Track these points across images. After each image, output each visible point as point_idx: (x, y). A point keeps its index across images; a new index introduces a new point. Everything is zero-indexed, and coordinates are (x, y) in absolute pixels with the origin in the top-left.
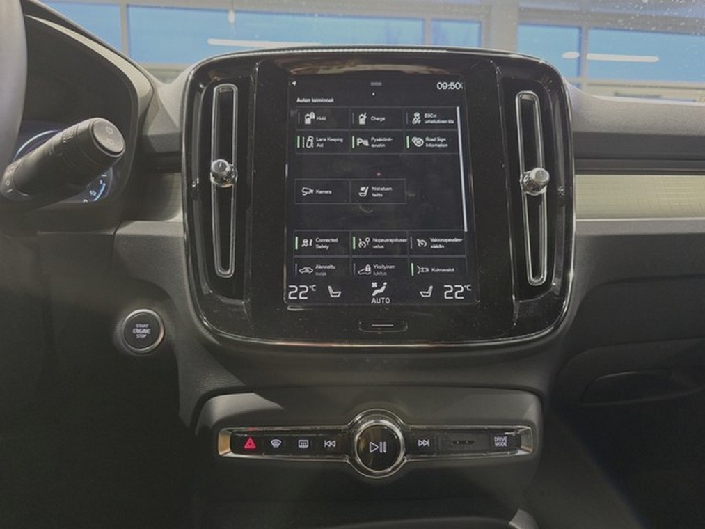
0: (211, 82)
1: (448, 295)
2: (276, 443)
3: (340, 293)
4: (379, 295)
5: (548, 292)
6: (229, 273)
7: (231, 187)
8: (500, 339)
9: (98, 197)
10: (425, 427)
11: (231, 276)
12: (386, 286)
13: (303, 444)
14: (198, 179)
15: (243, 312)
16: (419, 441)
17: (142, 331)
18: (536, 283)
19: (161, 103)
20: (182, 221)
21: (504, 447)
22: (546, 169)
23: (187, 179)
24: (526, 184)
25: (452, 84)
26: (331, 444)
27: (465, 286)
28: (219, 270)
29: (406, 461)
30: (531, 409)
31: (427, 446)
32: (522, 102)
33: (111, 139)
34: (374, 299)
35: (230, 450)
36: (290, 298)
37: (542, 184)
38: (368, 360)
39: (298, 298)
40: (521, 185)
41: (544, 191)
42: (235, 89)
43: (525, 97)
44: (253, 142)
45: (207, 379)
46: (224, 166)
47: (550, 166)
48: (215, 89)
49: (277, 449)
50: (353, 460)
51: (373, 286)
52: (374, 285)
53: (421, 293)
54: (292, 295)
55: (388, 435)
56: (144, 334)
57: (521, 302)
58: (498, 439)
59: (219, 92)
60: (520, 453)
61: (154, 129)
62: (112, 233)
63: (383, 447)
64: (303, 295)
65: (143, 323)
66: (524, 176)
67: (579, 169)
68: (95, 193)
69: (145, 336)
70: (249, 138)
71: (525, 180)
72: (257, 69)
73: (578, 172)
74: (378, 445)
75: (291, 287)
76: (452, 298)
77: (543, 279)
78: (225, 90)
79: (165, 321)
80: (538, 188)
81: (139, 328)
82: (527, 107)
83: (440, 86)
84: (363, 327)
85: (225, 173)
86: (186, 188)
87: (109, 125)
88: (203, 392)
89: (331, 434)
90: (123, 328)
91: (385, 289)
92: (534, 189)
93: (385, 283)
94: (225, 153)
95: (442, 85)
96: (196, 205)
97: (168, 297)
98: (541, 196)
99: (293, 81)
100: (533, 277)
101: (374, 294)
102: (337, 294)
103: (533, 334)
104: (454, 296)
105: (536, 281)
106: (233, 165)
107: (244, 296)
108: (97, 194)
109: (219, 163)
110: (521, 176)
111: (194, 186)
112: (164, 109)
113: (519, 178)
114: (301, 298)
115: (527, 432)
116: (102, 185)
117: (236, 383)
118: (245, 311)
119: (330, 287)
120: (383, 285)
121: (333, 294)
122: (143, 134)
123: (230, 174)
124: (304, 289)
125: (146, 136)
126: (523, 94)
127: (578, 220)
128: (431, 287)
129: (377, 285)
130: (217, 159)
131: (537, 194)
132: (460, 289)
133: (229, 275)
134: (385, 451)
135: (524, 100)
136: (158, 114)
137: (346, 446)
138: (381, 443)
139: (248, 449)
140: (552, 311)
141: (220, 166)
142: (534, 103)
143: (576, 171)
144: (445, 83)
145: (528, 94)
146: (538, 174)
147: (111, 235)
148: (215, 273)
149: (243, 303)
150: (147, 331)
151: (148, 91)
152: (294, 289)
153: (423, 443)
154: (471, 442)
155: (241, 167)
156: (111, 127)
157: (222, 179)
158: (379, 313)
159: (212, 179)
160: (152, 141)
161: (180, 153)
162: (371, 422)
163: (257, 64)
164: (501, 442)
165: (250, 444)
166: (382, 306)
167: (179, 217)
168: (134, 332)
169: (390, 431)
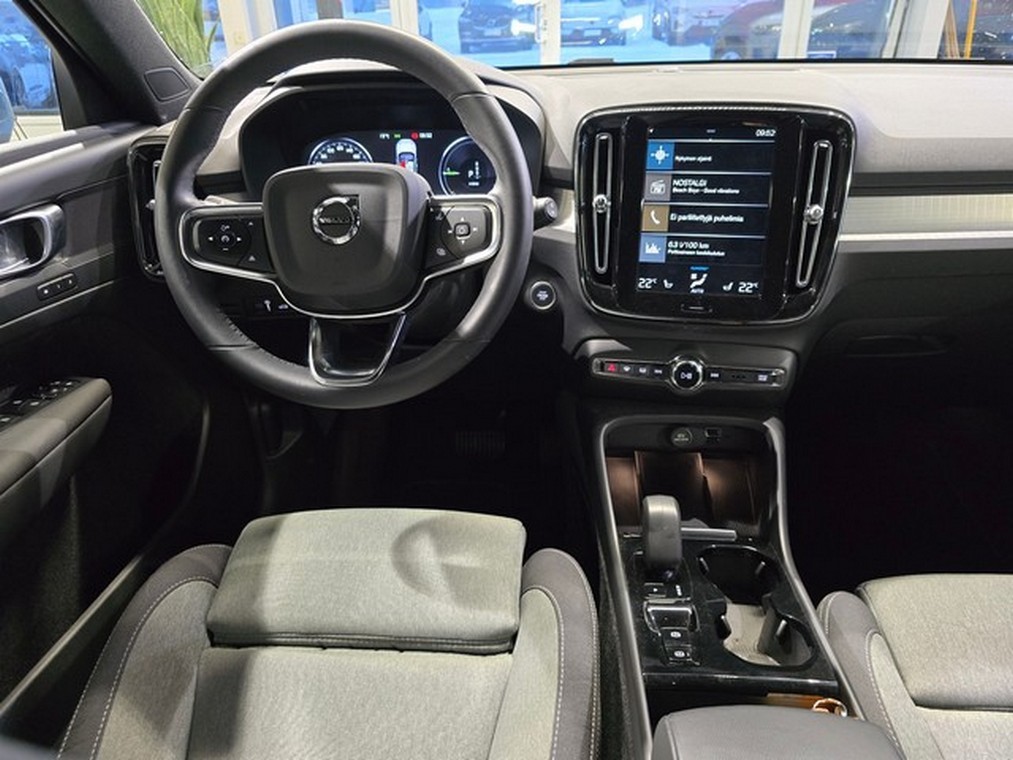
1: (742, 289)
2: (627, 369)
3: (671, 284)
4: (697, 287)
5: (807, 292)
6: (603, 270)
7: (606, 212)
10: (717, 366)
11: (605, 271)
13: (643, 371)
14: (585, 202)
16: (712, 374)
17: (543, 296)
18: (801, 286)
21: (765, 381)
25: (768, 131)
26: (659, 371)
27: (754, 284)
28: (597, 268)
29: (702, 384)
30: (788, 360)
31: (716, 377)
32: (820, 148)
34: (692, 289)
35: (600, 370)
36: (640, 287)
37: (819, 217)
38: (685, 328)
39: (645, 286)
40: (805, 215)
41: (820, 221)
42: (610, 138)
43: (822, 145)
46: (602, 201)
47: (828, 204)
48: (597, 136)
49: (627, 372)
50: (671, 381)
51: (693, 278)
52: (694, 276)
53: (724, 287)
54: (641, 284)
55: (693, 370)
57: (789, 297)
58: (761, 376)
59: (600, 140)
60: (775, 385)
61: (552, 162)
63: (689, 376)
64: (648, 284)
65: (543, 291)
66: (808, 210)
69: (544, 299)
71: (808, 212)
72: (627, 122)
75: (640, 278)
77: (806, 283)
78: (604, 139)
79: (558, 290)
80: (815, 219)
81: (541, 294)
82: (822, 153)
83: (759, 133)
84: (685, 308)
88: (583, 337)
89: (658, 367)
90: (531, 293)
92: (813, 220)
94: (602, 190)
95: (761, 132)
97: (562, 278)
98: (816, 225)
99: (651, 129)
100: (800, 281)
101: (693, 285)
103: (792, 318)
104: (745, 290)
105: (801, 284)
106: (608, 197)
107: (612, 284)
109: (599, 198)
110: (806, 210)
111: (582, 204)
112: (559, 147)
115: (782, 374)
117: (605, 334)
118: (613, 293)
119: (665, 282)
121: (667, 286)
124: (649, 281)
127: (840, 238)
128: (731, 284)
130: (597, 194)
131: (815, 222)
132: (750, 286)
134: (690, 378)
136: (554, 149)
137: (668, 373)
138: (688, 373)
139: (611, 371)
142: (829, 150)
144: (763, 130)
145: (825, 143)
146: (818, 210)
148: (595, 269)
149: (612, 288)
150: (547, 296)
152: (643, 280)
153: (714, 375)
154: (744, 377)
155: (613, 199)
159: (594, 206)
160: (552, 171)
162: (684, 362)
163: (628, 118)
164: (763, 378)
165: (612, 368)
166: (698, 294)
168: (538, 296)
169: (695, 368)
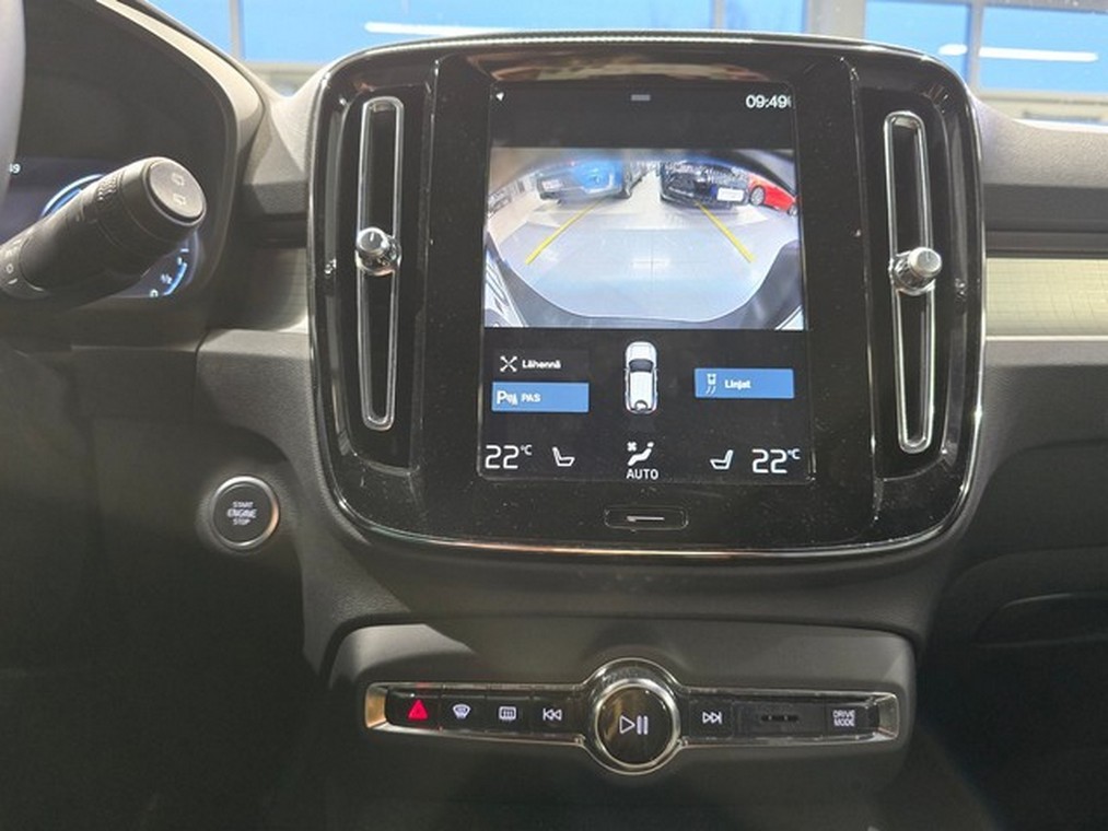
0: (357, 95)
1: (760, 466)
2: (461, 711)
3: (573, 459)
4: (639, 465)
5: (933, 465)
6: (386, 422)
7: (390, 274)
8: (849, 546)
9: (174, 286)
10: (714, 690)
11: (389, 427)
12: (652, 448)
13: (508, 714)
14: (335, 261)
15: (409, 491)
16: (704, 714)
17: (242, 514)
18: (912, 448)
19: (276, 130)
20: (307, 332)
21: (850, 727)
22: (936, 249)
23: (316, 261)
24: (899, 276)
25: (773, 98)
26: (554, 714)
27: (789, 452)
28: (369, 418)
29: (680, 748)
30: (897, 662)
31: (717, 722)
32: (896, 130)
33: (181, 195)
34: (630, 471)
35: (384, 719)
36: (488, 466)
37: (929, 276)
38: (619, 577)
39: (502, 466)
40: (891, 276)
41: (931, 287)
42: (399, 106)
43: (900, 122)
44: (429, 198)
45: (349, 598)
46: (378, 239)
47: (942, 244)
48: (365, 106)
49: (461, 720)
50: (590, 742)
51: (630, 449)
52: (632, 446)
53: (713, 462)
54: (491, 462)
55: (652, 703)
56: (245, 518)
57: (885, 480)
58: (840, 713)
59: (372, 111)
60: (877, 737)
61: (263, 175)
62: (193, 350)
63: (642, 725)
64: (509, 462)
65: (244, 501)
66: (897, 260)
67: (993, 248)
68: (170, 280)
69: (247, 521)
70: (421, 190)
71: (898, 269)
72: (437, 71)
73: (990, 254)
74: (635, 722)
75: (489, 447)
76: (766, 471)
77: (925, 441)
78: (382, 109)
79: (281, 498)
80: (919, 281)
81: (238, 509)
82: (904, 139)
83: (751, 101)
84: (611, 519)
85: (380, 252)
86: (314, 275)
87: (178, 171)
88: (340, 620)
89: (553, 700)
90: (212, 508)
91: (651, 454)
92: (913, 285)
93: (651, 445)
94: (380, 218)
95: (756, 100)
96: (331, 304)
97: (285, 458)
98: (925, 296)
99: (498, 92)
100: (909, 438)
101: (632, 462)
102: (568, 462)
103: (907, 538)
104: (769, 469)
105: (913, 445)
106: (394, 237)
107: (410, 464)
108: (173, 281)
109: (370, 234)
110: (892, 261)
111: (328, 272)
112: (280, 139)
113: (888, 265)
114: (505, 466)
115: (890, 703)
116: (180, 267)
117: (396, 606)
118: (411, 488)
119: (555, 450)
120: (647, 447)
121: (561, 462)
122: (246, 182)
123: (388, 252)
124: (513, 452)
125: (250, 187)
126: (898, 116)
127: (990, 338)
128: (730, 453)
129: (637, 446)
130: (366, 227)
131: (917, 292)
132: (780, 456)
133: (386, 425)
134: (646, 732)
135: (899, 127)
136: (270, 149)
137: (578, 718)
138: (639, 718)
139: (413, 720)
140: (941, 498)
141: (372, 239)
142: (917, 132)
143: (987, 251)
144: (759, 96)
145: (904, 117)
146: (921, 258)
147: (191, 353)
148: (362, 422)
149: (409, 474)
150: (251, 514)
151: (254, 110)
152: (495, 452)
153: (710, 717)
154: (793, 719)
155: (408, 241)
156: (182, 173)
157: (375, 262)
158: (639, 496)
159: (359, 261)
160: (260, 196)
161: (304, 215)
162: (623, 683)
163: (437, 62)
164: (844, 718)
165: (418, 712)
166: (645, 483)
167: (303, 325)
168: (229, 514)
169: (655, 698)
